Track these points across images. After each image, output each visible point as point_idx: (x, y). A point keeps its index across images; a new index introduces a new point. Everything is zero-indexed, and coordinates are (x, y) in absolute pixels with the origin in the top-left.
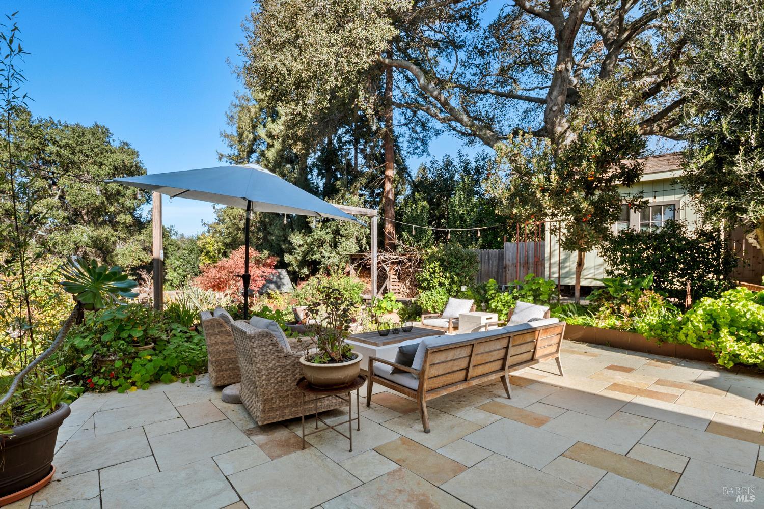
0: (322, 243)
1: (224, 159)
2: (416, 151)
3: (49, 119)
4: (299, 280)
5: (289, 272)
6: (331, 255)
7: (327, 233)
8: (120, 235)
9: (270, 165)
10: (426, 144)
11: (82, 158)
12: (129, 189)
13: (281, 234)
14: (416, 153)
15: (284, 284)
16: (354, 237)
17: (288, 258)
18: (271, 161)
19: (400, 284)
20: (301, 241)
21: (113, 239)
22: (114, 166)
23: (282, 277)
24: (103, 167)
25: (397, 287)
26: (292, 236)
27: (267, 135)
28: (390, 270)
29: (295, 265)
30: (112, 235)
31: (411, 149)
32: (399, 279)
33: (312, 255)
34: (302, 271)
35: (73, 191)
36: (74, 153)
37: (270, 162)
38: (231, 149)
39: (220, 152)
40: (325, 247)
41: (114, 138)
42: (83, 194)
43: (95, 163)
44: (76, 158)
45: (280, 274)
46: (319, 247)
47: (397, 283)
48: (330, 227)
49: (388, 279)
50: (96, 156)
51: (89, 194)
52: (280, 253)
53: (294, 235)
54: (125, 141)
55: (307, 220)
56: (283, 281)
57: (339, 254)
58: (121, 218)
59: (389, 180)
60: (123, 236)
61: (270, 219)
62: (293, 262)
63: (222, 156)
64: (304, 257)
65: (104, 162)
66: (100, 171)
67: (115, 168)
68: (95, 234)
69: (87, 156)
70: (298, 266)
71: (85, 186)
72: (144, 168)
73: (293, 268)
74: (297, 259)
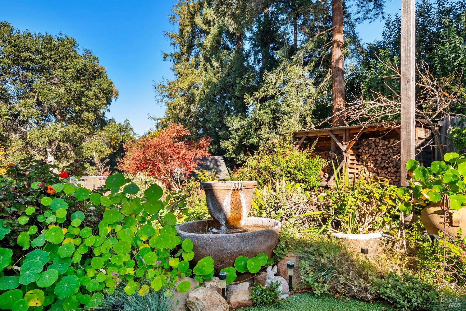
0: (260, 123)
1: (168, 58)
2: (368, 15)
3: (26, 31)
4: (235, 167)
5: (225, 160)
6: (271, 136)
7: (266, 113)
8: (86, 131)
9: (207, 53)
10: (381, 5)
11: (51, 63)
12: (91, 90)
13: (218, 120)
14: (367, 18)
15: (221, 171)
16: (298, 113)
17: (224, 144)
18: (208, 49)
19: (359, 167)
20: (238, 125)
21: (79, 134)
22: (77, 69)
23: (219, 163)
24: (68, 70)
25: (355, 171)
26: (229, 119)
27: (203, 23)
28: (347, 148)
29: (231, 151)
30: (78, 131)
31: (362, 13)
32: (358, 161)
33: (249, 139)
34: (238, 157)
35: (44, 91)
36: (44, 59)
37: (207, 51)
38: (174, 48)
39: (164, 52)
40: (263, 129)
41: (79, 47)
42: (52, 94)
43: (61, 67)
44: (46, 63)
45: (216, 161)
46: (256, 130)
47: (355, 166)
48: (269, 106)
49: (344, 160)
50: (62, 61)
51: (56, 94)
52: (217, 140)
53: (231, 118)
54: (88, 49)
55: (244, 101)
56: (220, 168)
57: (280, 135)
58: (85, 115)
59: (338, 45)
60: (88, 132)
61: (207, 107)
62: (229, 148)
63: (166, 55)
64: (240, 141)
65: (69, 66)
66: (65, 73)
67: (78, 71)
68: (64, 130)
69: (55, 61)
70: (234, 152)
71: (54, 88)
72: (106, 74)
73: (230, 154)
74: (233, 145)
